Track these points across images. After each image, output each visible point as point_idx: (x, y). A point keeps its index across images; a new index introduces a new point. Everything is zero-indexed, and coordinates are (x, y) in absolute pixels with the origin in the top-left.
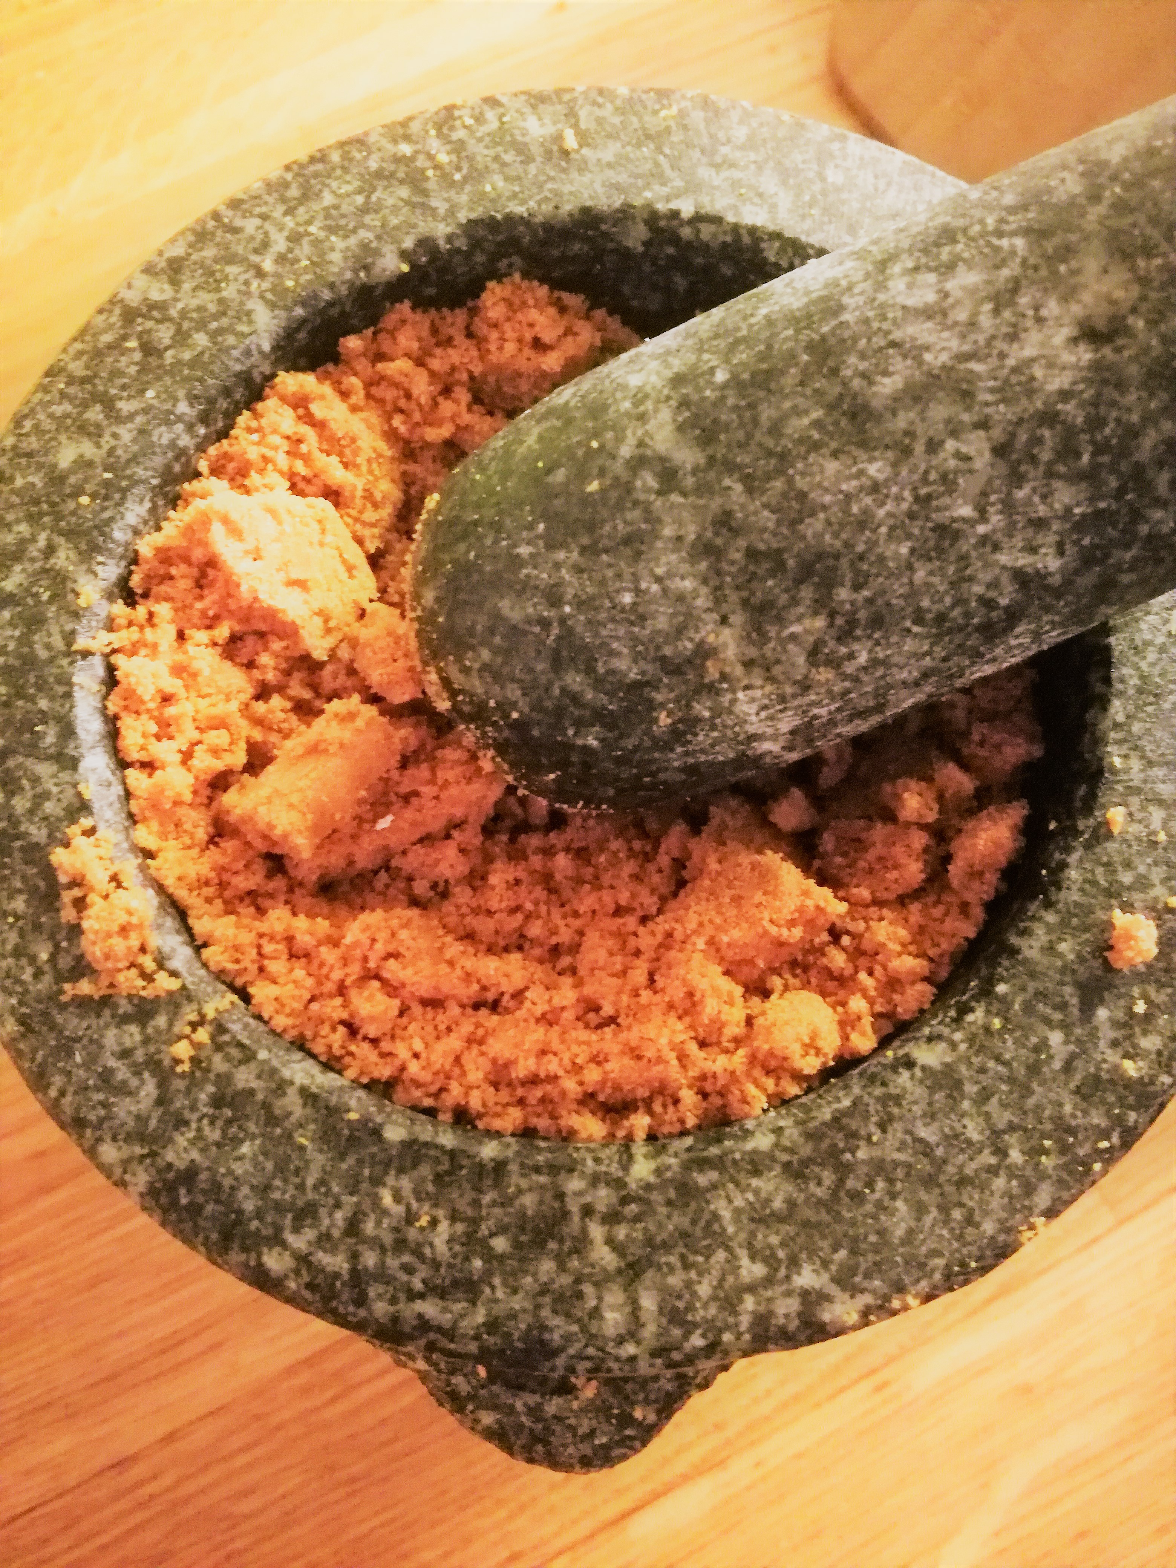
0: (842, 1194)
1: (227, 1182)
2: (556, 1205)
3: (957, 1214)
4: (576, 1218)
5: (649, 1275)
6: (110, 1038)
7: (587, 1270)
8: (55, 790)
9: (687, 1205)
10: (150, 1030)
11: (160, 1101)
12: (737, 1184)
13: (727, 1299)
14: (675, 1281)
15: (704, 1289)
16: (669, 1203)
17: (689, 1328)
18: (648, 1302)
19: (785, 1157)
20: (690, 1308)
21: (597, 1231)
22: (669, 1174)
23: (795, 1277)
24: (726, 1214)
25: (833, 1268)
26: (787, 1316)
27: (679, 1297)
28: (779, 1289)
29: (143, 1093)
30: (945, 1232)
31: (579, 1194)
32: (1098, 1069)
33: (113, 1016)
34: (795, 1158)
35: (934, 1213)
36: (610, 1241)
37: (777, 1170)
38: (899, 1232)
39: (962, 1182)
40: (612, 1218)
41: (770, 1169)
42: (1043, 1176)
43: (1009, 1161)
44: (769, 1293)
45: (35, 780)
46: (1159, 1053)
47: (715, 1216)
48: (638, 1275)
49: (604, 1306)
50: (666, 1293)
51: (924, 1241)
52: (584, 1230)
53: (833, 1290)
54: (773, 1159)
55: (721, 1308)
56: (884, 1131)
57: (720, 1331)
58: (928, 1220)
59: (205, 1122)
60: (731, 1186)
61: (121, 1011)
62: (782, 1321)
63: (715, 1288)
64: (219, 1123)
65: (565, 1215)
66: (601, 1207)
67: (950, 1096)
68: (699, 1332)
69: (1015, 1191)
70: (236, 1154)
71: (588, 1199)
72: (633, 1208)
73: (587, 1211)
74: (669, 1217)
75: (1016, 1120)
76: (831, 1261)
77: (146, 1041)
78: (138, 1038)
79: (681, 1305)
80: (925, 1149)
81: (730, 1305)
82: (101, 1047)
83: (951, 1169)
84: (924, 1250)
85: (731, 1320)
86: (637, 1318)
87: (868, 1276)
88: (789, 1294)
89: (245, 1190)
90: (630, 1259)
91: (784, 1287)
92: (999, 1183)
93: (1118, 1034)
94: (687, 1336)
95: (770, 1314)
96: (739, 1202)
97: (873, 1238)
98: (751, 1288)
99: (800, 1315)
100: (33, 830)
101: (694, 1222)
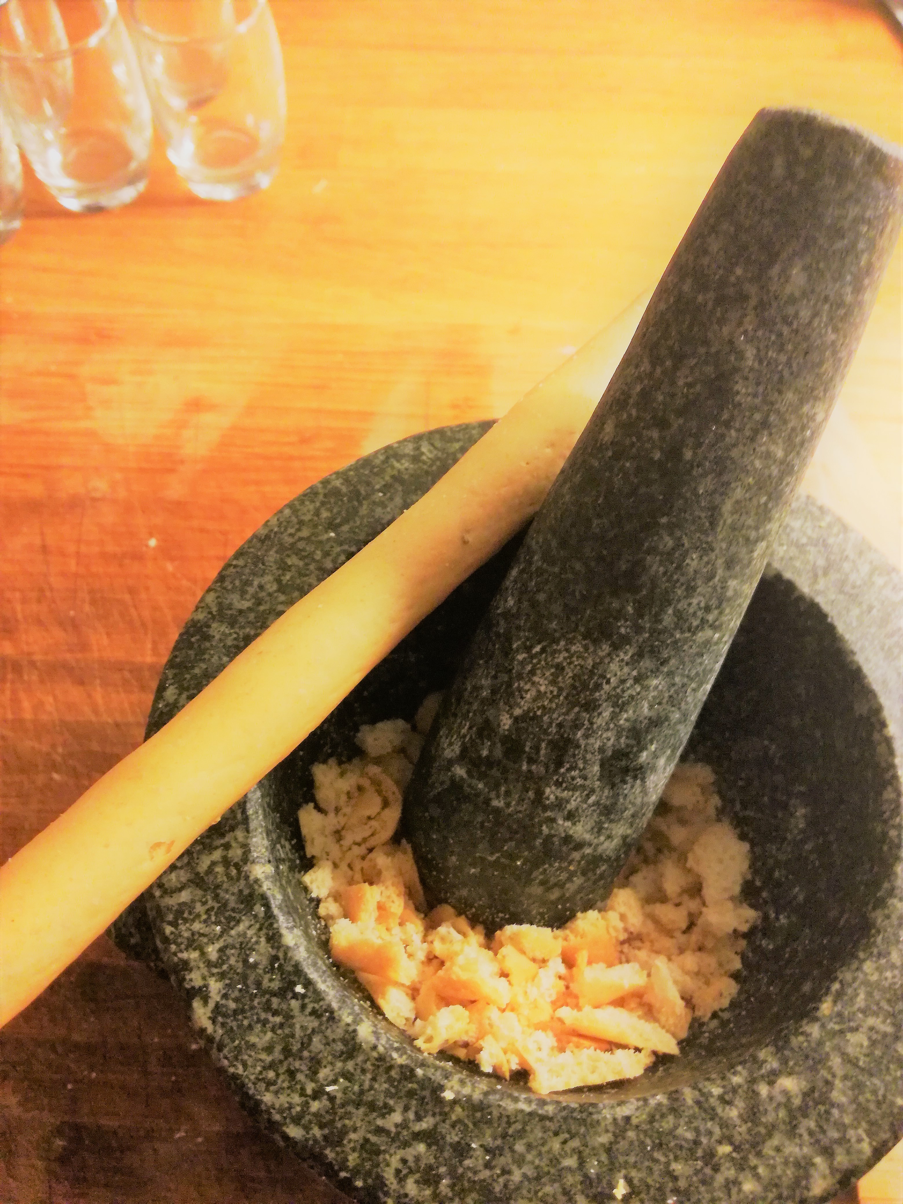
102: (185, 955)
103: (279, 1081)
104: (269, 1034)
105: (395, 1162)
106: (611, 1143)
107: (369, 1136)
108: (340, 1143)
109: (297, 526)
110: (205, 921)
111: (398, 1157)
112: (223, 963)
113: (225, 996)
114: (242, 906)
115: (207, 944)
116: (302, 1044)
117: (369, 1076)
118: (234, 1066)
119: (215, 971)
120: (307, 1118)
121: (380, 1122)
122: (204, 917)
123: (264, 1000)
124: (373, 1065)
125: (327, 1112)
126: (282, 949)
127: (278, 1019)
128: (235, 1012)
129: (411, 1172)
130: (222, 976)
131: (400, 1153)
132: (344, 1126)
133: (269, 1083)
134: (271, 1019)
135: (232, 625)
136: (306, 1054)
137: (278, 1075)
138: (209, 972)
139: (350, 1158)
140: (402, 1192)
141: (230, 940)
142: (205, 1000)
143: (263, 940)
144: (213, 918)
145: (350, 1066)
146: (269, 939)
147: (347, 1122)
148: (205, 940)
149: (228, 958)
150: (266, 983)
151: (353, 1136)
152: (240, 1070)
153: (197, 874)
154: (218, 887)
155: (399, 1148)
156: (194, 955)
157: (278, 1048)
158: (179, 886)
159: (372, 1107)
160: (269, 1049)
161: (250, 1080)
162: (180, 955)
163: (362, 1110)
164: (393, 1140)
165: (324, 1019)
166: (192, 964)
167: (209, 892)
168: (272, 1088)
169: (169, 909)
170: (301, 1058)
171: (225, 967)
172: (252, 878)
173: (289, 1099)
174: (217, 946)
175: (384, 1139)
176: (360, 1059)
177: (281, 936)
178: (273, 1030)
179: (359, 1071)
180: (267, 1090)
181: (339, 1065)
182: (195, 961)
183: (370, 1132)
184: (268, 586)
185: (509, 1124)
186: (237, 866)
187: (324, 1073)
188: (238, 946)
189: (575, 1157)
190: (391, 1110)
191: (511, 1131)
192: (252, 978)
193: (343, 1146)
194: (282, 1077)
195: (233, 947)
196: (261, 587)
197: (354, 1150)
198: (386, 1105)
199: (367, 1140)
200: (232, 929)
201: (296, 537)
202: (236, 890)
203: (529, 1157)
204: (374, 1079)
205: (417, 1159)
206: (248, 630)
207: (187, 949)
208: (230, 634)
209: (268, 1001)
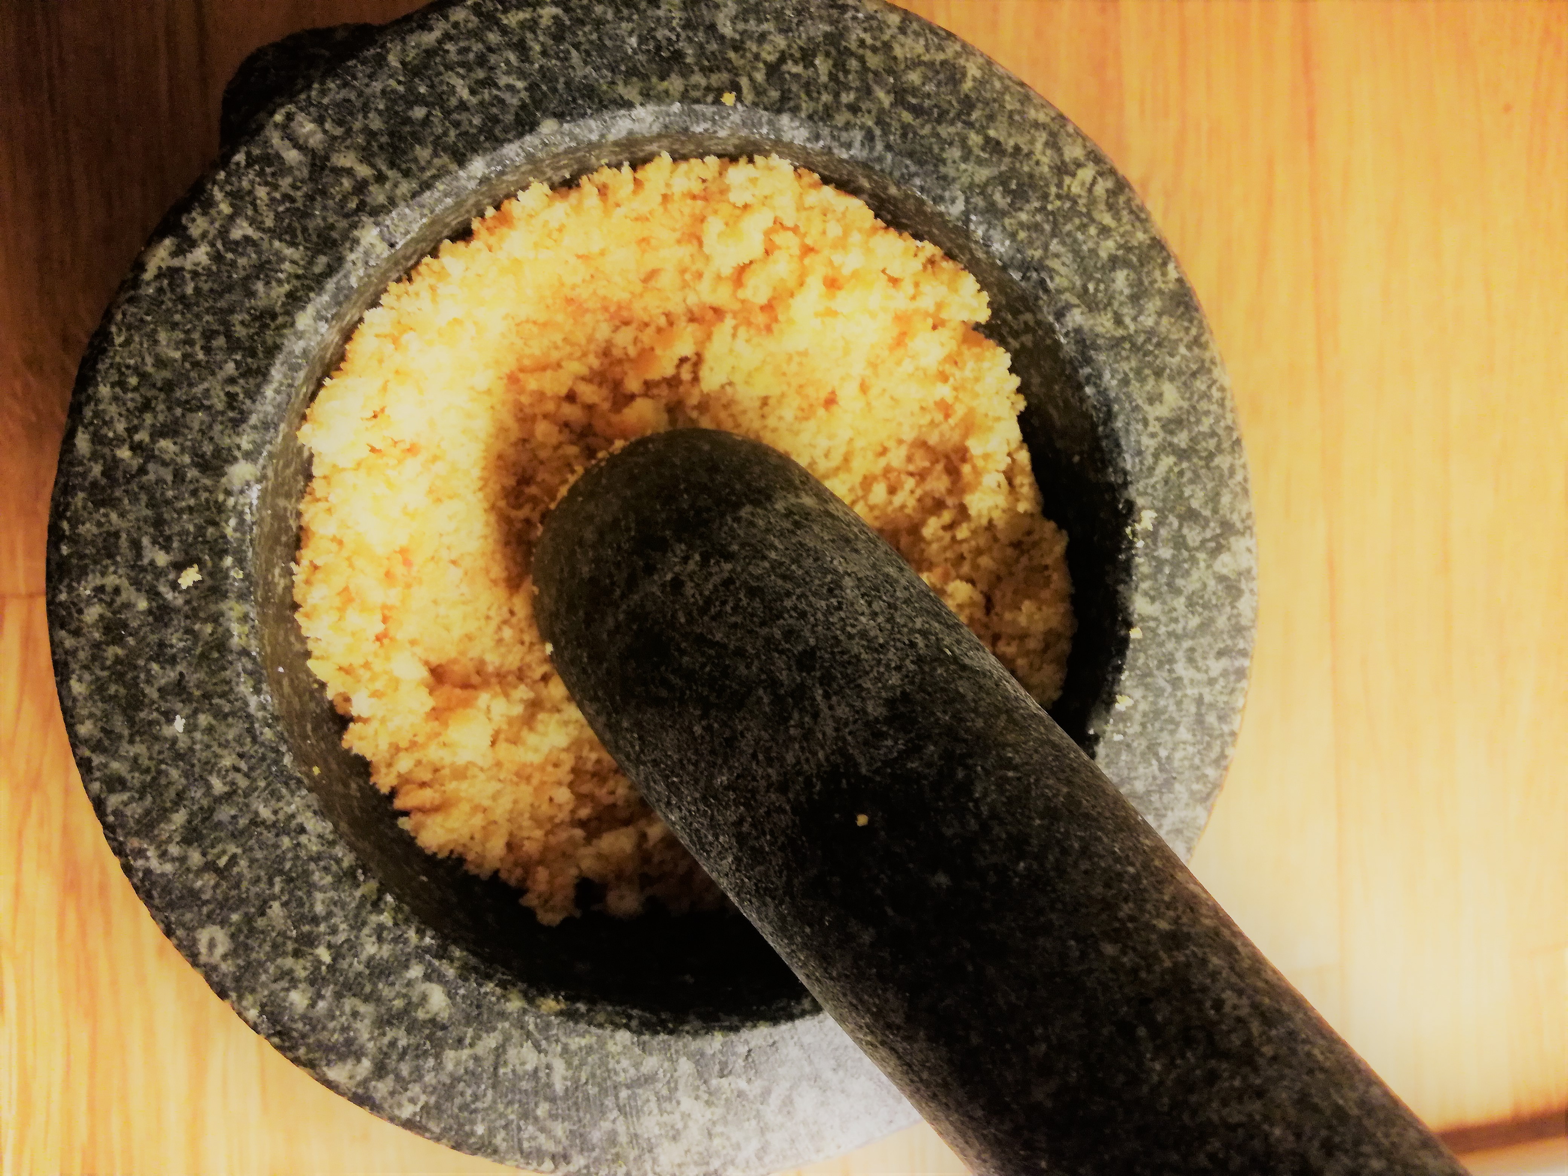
0: (222, 328)
1: (625, 12)
2: (404, 166)
3: (133, 381)
4: (384, 168)
5: (305, 173)
6: (781, 42)
7: (348, 142)
8: (963, 166)
9: (319, 236)
10: (761, 65)
11: (712, 28)
12: (298, 277)
13: (242, 198)
14: (285, 183)
15: (262, 192)
16: (332, 227)
17: (251, 161)
18: (292, 156)
19: (280, 320)
20: (261, 173)
21: (363, 171)
22: (348, 245)
23: (209, 249)
24: (288, 252)
25: (188, 276)
26: (194, 220)
27: (273, 174)
28: (213, 232)
29: (728, 23)
30: (132, 362)
31: (396, 185)
32: (115, 563)
33: (792, 55)
34: (273, 326)
35: (149, 369)
36: (349, 172)
37: (278, 309)
38: (163, 336)
39: (146, 406)
40: (361, 187)
41: (284, 304)
42: (95, 456)
43: (127, 446)
44: (217, 225)
45: (980, 162)
46: (80, 612)
47: (293, 244)
48: (313, 165)
49: (319, 130)
50: (284, 169)
51: (141, 344)
52: (373, 166)
53: (176, 262)
54: (287, 313)
55: (240, 190)
56: (228, 394)
57: (229, 175)
58: (149, 360)
59: (674, 38)
60: (300, 272)
61: (790, 62)
62: (194, 214)
63: (255, 199)
64: (664, 43)
65: (392, 165)
66: (373, 188)
67: (203, 456)
68: (243, 163)
69: (105, 430)
70: (637, 32)
71: (388, 186)
72: (353, 205)
73: (381, 178)
74: (324, 219)
75: (145, 479)
76: (192, 279)
77: (757, 57)
78: (764, 55)
79: (268, 170)
80: (191, 406)
81: (236, 197)
82: (781, 31)
83: (161, 407)
84: (137, 339)
85: (228, 188)
86: (290, 140)
87: (160, 290)
88: (204, 235)
89: (610, 16)
90: (327, 172)
91: (211, 236)
92: (121, 427)
93: (119, 601)
94: (248, 154)
95: (205, 213)
96: (287, 266)
97: (177, 317)
98: (231, 218)
99: (185, 228)
100: (952, 130)
101: (305, 230)
102: (218, 195)
103: (130, 395)
104: (177, 355)
105: (111, 580)
106: (263, 823)
107: (124, 536)
108: (99, 504)
109: (878, 44)
110: (273, 200)
111: (117, 581)
112: (234, 251)
113: (195, 274)
114: (314, 238)
115: (247, 218)
116: (187, 402)
117: (192, 502)
118: (120, 330)
119: (219, 245)
120: (106, 450)
121: (146, 541)
122: (277, 195)
123: (216, 327)
124: (207, 500)
125: (125, 472)
126: (287, 318)
127: (201, 356)
128: (182, 298)
129: (110, 604)
130: (217, 257)
131: (124, 583)
132: (120, 500)
133: (121, 384)
134: (197, 348)
135: (687, 25)
136: (178, 411)
137: (135, 389)
138: (215, 238)
139: (88, 525)
140: (82, 605)
141: (265, 245)
142: (179, 251)
143: (287, 287)
144: (281, 209)
145: (192, 473)
146: (290, 295)
147: (126, 501)
148: (250, 213)
149: (242, 255)
150: (237, 318)
151: (114, 516)
152: (118, 340)
153: (327, 158)
154: (324, 193)
155: (129, 578)
156: (225, 208)
157: (167, 374)
158: (301, 142)
159: (158, 523)
160: (161, 363)
161: (113, 358)
162: (216, 188)
163: (149, 513)
164: (133, 567)
165: (231, 414)
166: (213, 212)
167: (311, 185)
168: (117, 390)
169: (266, 143)
170: (169, 409)
171: (230, 256)
172: (356, 233)
173: (116, 417)
174: (250, 232)
175: (130, 555)
176: (207, 482)
177: (303, 308)
178: (185, 357)
179: (192, 487)
180: (113, 385)
181: (187, 459)
182: (219, 213)
183: (129, 534)
184: (767, 47)
185: (223, 695)
186: (362, 206)
187: (166, 445)
188: (264, 258)
189: (226, 789)
190: (167, 548)
191: (216, 701)
192: (233, 297)
193: (97, 511)
194: (136, 396)
195: (259, 253)
196: (762, 38)
197: (99, 524)
198: (169, 539)
199: (116, 535)
200: (281, 240)
201: (861, 51)
202: (331, 220)
203: (198, 736)
204: (190, 509)
205: (128, 606)
206: (690, 51)
207: (228, 194)
208: (672, 29)
209: (217, 332)
